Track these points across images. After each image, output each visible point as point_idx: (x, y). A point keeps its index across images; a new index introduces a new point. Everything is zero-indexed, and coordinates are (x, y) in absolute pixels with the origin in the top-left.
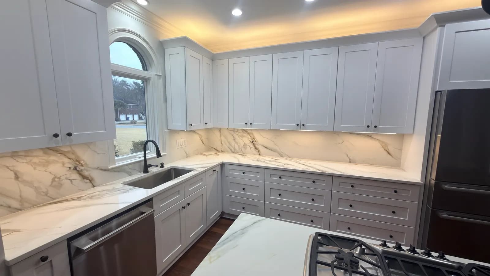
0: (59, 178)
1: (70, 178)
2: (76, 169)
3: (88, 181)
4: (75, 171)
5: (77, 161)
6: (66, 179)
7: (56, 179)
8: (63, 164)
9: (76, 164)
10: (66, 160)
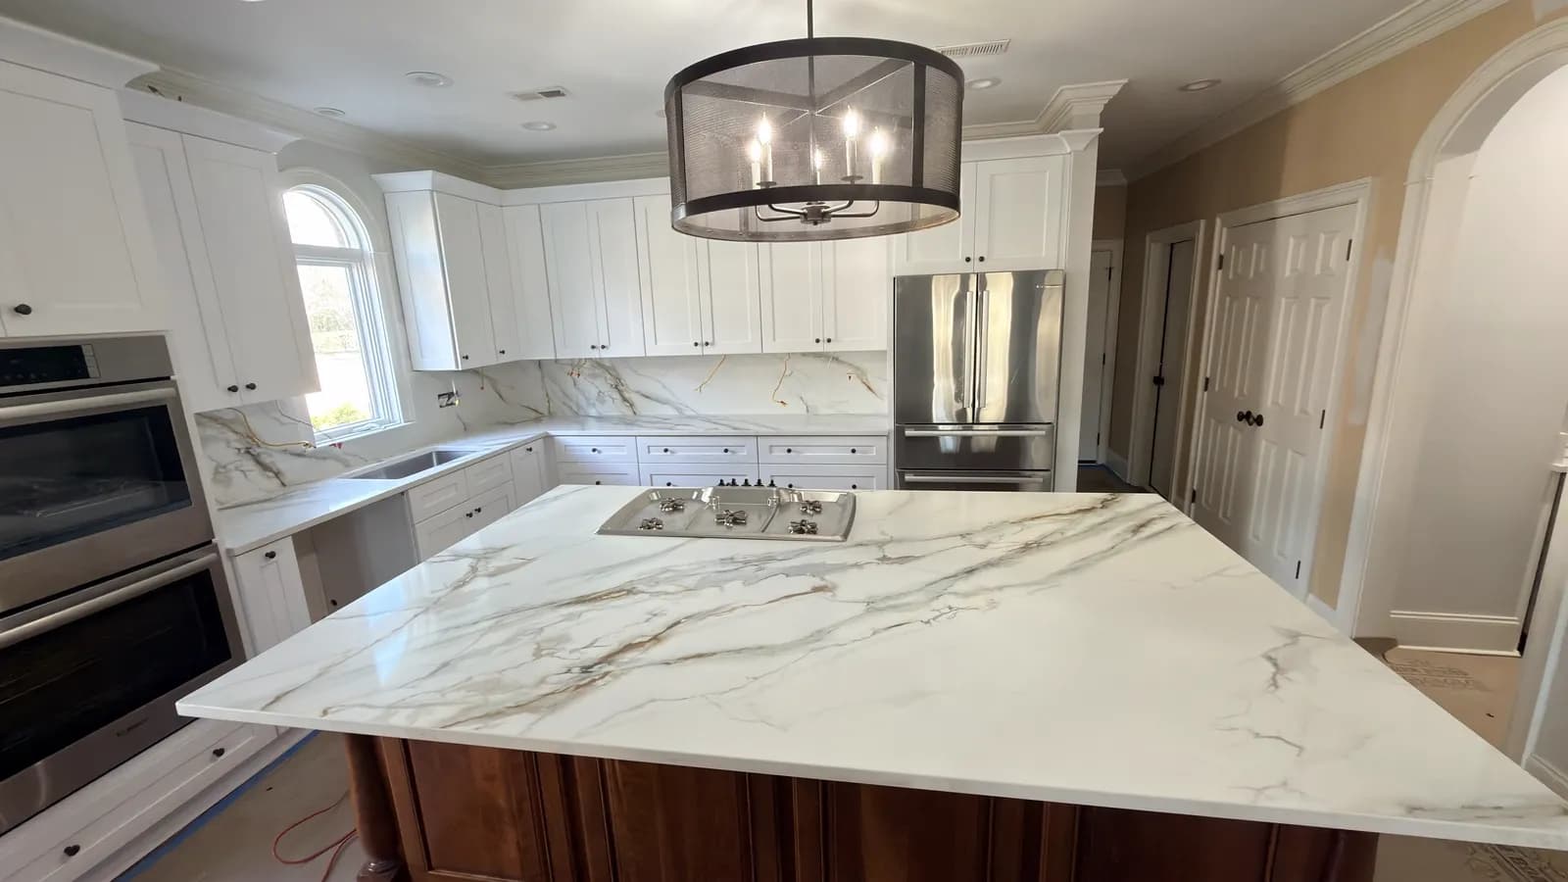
0: (224, 467)
1: (242, 468)
2: (249, 453)
3: (271, 474)
4: (249, 456)
5: (248, 436)
6: (237, 469)
7: (221, 470)
8: (228, 442)
9: (248, 443)
10: (232, 436)
